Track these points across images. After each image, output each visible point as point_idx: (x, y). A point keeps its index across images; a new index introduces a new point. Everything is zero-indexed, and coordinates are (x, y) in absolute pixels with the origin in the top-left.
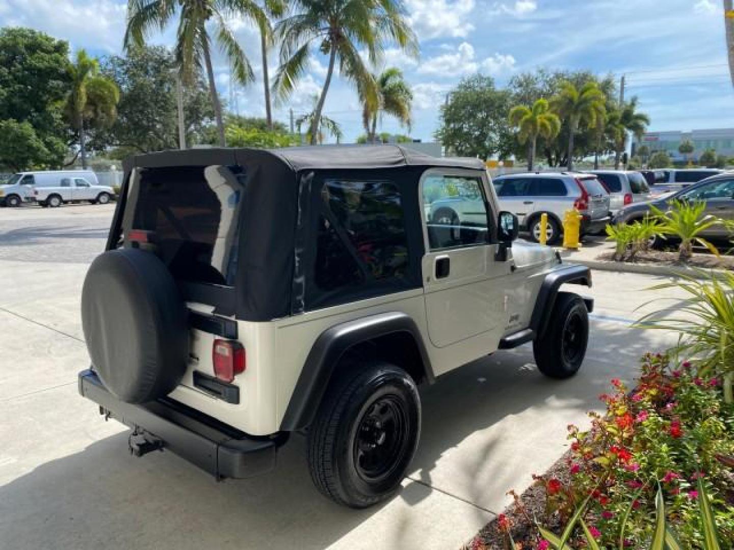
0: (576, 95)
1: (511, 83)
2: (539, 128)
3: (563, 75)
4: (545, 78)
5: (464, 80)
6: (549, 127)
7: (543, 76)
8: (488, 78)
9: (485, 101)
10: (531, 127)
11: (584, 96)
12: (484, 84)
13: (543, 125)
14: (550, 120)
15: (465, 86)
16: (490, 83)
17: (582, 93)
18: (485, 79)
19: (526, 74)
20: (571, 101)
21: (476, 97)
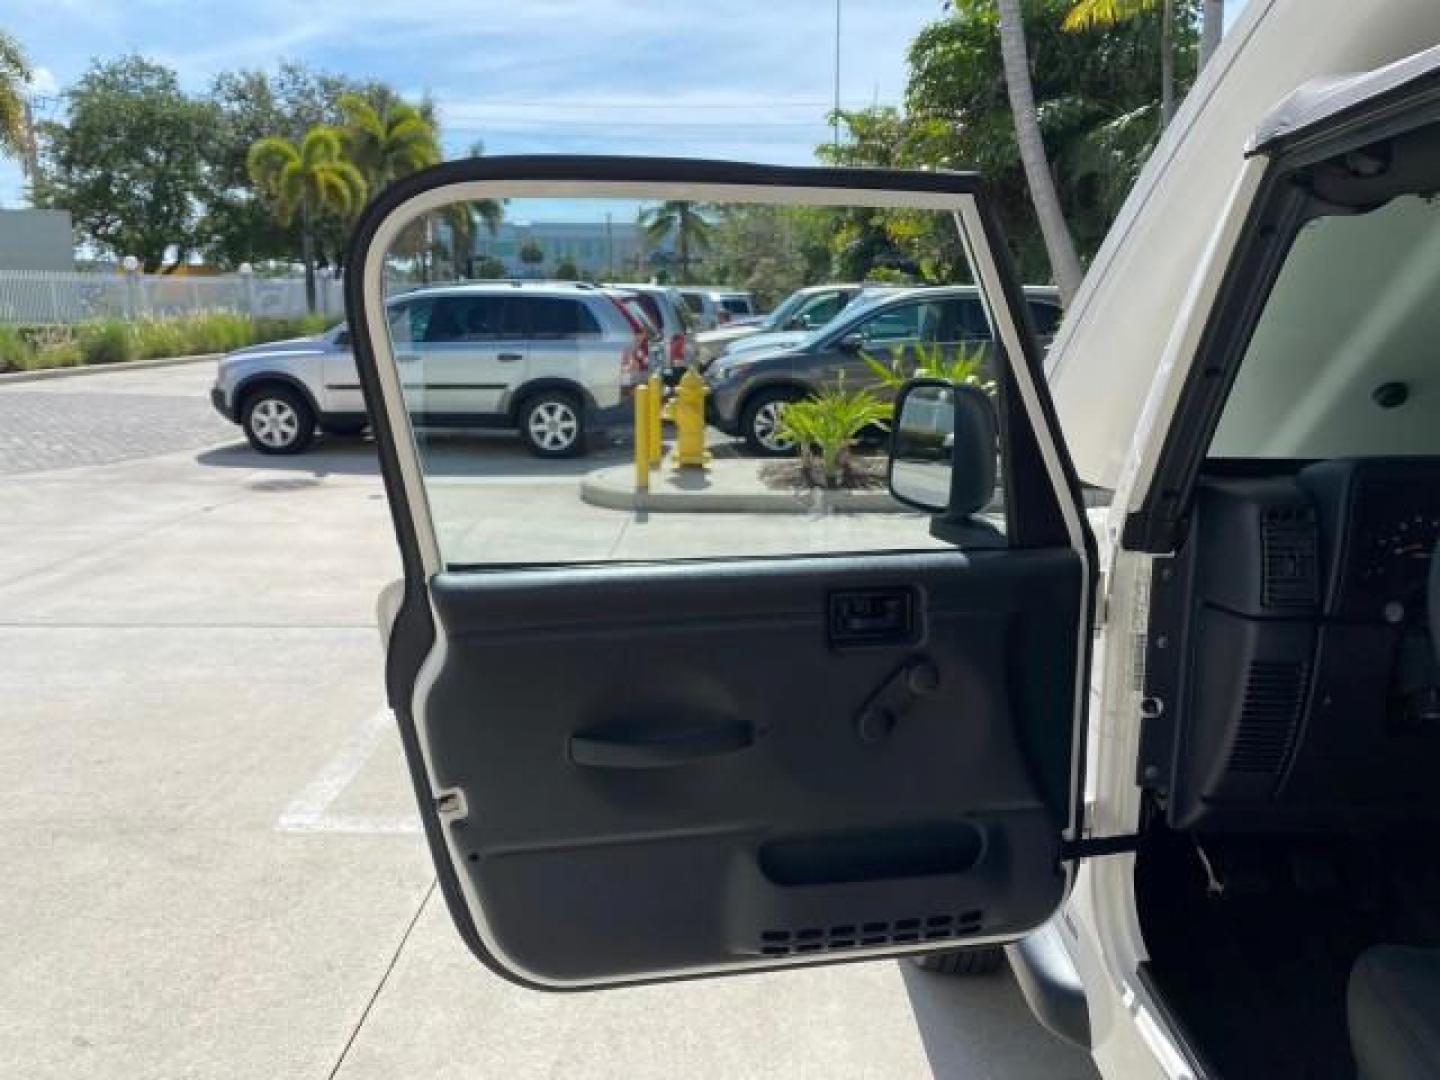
0: (380, 131)
1: (219, 87)
2: (324, 196)
3: (339, 85)
4: (298, 86)
5: (99, 67)
6: (346, 192)
7: (295, 81)
8: (161, 70)
9: (164, 123)
10: (303, 190)
11: (398, 131)
12: (153, 82)
13: (332, 188)
14: (343, 175)
15: (104, 81)
16: (168, 82)
17: (391, 126)
18: (153, 70)
19: (251, 71)
20: (373, 140)
21: (138, 113)
